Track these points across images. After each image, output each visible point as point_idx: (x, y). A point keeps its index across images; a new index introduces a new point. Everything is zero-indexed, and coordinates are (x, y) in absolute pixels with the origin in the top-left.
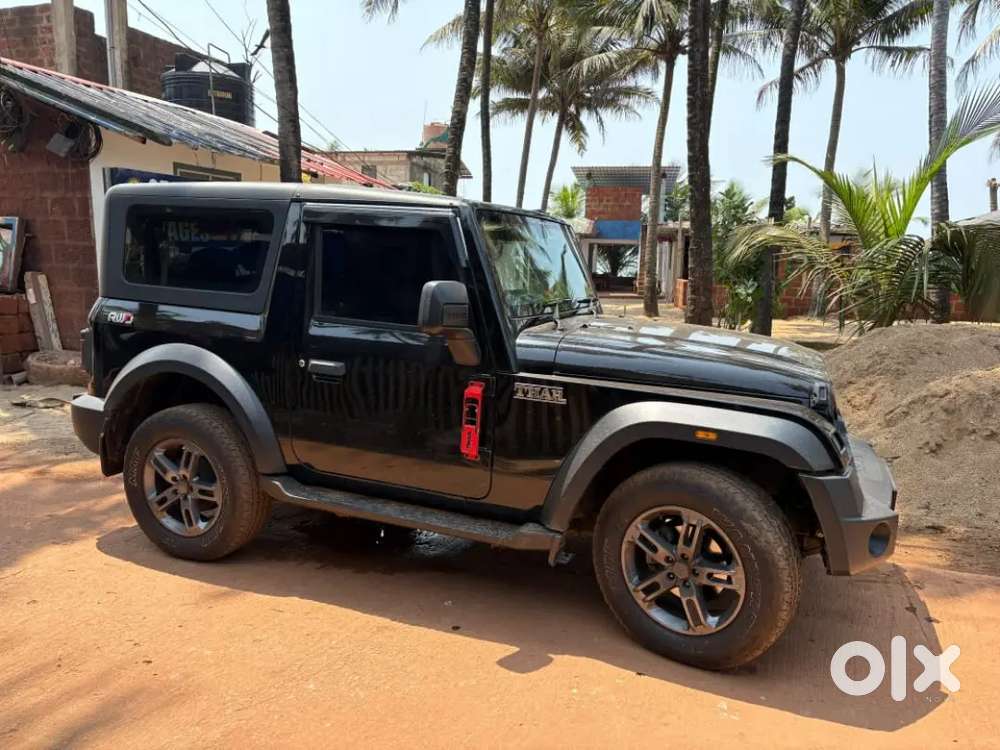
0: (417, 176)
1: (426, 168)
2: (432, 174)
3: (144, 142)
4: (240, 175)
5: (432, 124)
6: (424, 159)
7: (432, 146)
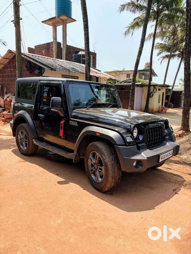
0: (141, 76)
1: (144, 74)
2: (146, 76)
3: (52, 70)
4: (78, 77)
5: (147, 63)
6: (143, 72)
7: (147, 68)
